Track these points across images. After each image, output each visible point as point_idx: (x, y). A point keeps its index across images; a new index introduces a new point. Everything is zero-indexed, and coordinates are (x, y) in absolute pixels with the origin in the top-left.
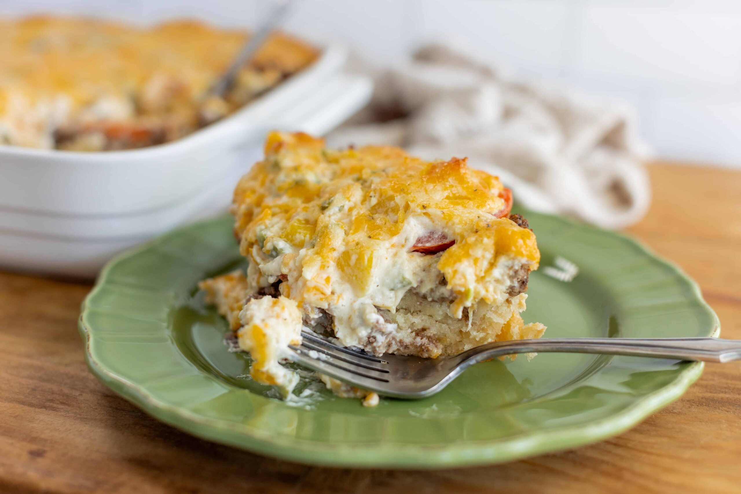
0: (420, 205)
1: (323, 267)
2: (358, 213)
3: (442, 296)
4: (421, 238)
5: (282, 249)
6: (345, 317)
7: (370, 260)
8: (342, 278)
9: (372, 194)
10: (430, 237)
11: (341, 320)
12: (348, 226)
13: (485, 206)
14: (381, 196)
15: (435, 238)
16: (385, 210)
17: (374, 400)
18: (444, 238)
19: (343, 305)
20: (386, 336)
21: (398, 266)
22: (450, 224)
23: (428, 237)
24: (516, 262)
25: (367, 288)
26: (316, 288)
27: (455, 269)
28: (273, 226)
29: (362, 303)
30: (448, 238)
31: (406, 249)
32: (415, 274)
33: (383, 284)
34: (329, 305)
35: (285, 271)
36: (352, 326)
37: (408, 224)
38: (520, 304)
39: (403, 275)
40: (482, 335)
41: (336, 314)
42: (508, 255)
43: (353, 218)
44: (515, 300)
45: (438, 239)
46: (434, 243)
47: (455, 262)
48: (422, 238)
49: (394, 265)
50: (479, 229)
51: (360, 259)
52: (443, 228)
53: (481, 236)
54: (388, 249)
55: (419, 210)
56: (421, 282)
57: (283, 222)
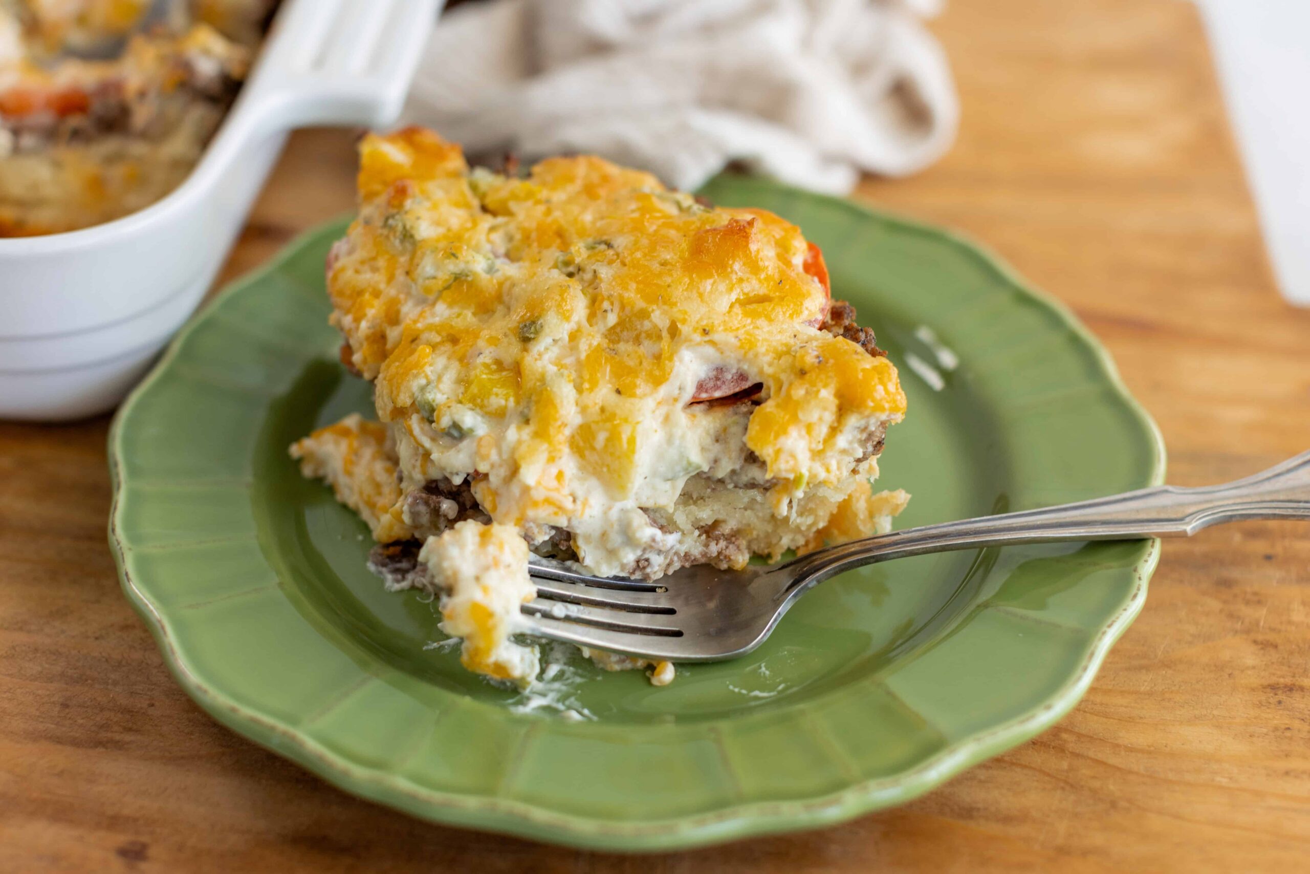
0: (697, 328)
1: (552, 459)
2: (590, 345)
3: (752, 481)
4: (703, 381)
5: (471, 430)
6: (597, 534)
7: (632, 441)
8: (582, 468)
9: (606, 305)
10: (717, 379)
11: (588, 538)
12: (576, 371)
13: (801, 312)
14: (623, 307)
15: (727, 380)
16: (634, 336)
17: (668, 674)
18: (742, 380)
19: (591, 516)
20: (665, 554)
21: (677, 442)
22: (750, 355)
23: (714, 379)
24: (872, 421)
25: (629, 485)
26: (548, 501)
27: (778, 446)
28: (439, 378)
29: (622, 510)
30: (750, 378)
31: (680, 405)
32: (703, 449)
33: (655, 473)
34: (569, 520)
35: (483, 468)
36: (609, 546)
37: (681, 361)
38: (871, 468)
39: (688, 458)
40: (810, 520)
41: (580, 529)
42: (860, 413)
43: (583, 356)
44: (864, 466)
45: (732, 382)
46: (727, 391)
47: (777, 437)
48: (705, 381)
49: (670, 440)
50: (807, 368)
51: (614, 438)
52: (739, 361)
53: (813, 384)
54: (654, 412)
55: (697, 337)
56: (716, 461)
57: (455, 367)
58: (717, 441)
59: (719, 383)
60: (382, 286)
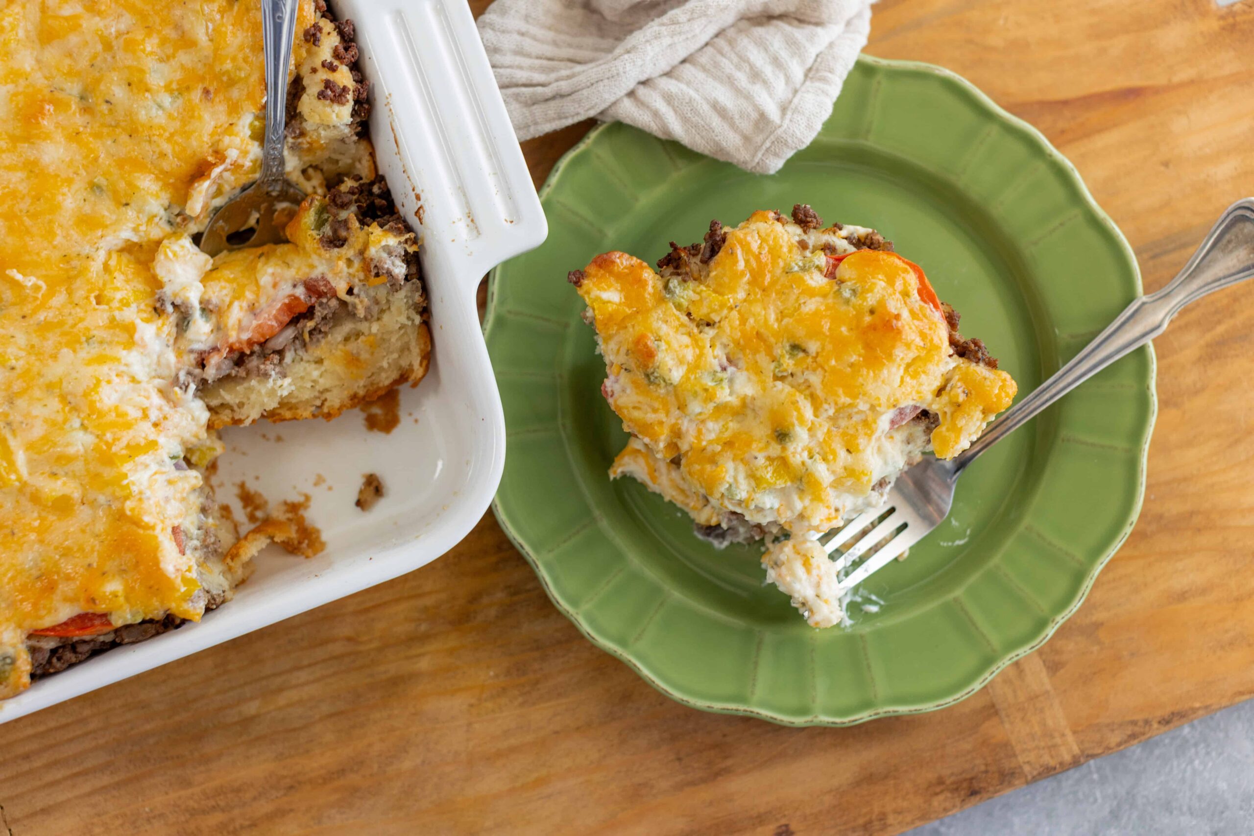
2: (823, 430)
10: (901, 414)
14: (837, 405)
15: (908, 414)
16: (848, 416)
18: (917, 409)
21: (890, 462)
23: (900, 417)
28: (736, 480)
29: (864, 499)
30: (921, 407)
31: (884, 438)
35: (783, 521)
37: (881, 421)
39: (899, 467)
43: (821, 439)
45: (911, 413)
46: (909, 418)
48: (895, 420)
49: (886, 462)
54: (872, 452)
56: (910, 452)
57: (741, 468)
58: (909, 443)
59: (903, 416)
60: (664, 419)
